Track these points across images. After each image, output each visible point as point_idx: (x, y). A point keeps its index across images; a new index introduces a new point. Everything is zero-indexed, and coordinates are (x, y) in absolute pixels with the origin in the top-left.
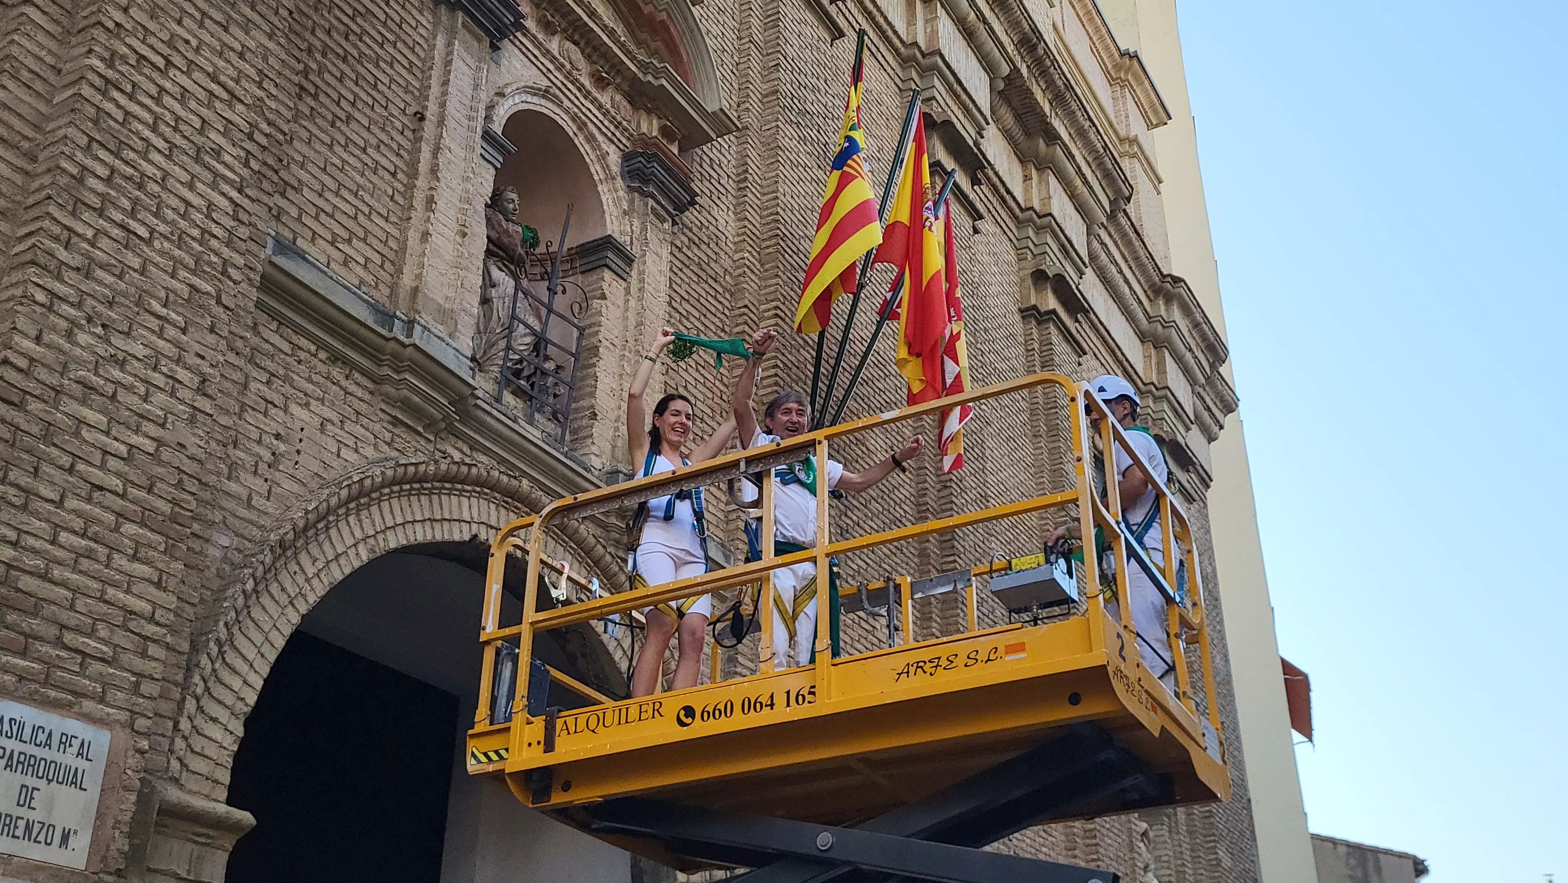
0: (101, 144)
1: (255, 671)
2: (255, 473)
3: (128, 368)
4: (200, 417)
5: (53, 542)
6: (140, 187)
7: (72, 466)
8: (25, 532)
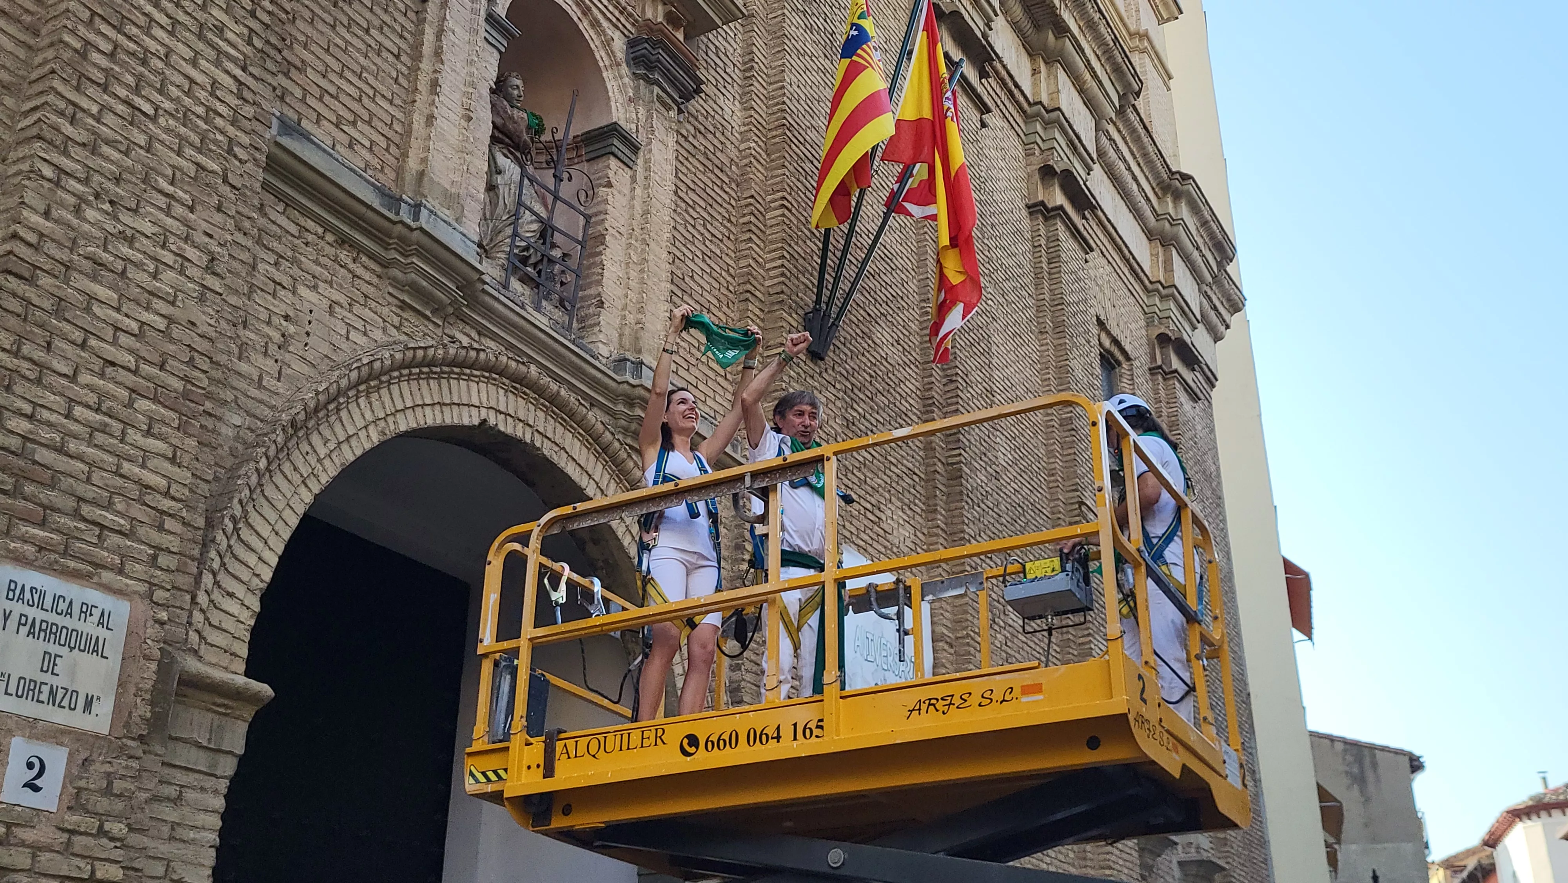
0: (103, 19)
1: (270, 549)
2: (266, 354)
3: (137, 245)
4: (209, 295)
5: (67, 417)
6: (144, 62)
7: (85, 341)
8: (42, 406)
